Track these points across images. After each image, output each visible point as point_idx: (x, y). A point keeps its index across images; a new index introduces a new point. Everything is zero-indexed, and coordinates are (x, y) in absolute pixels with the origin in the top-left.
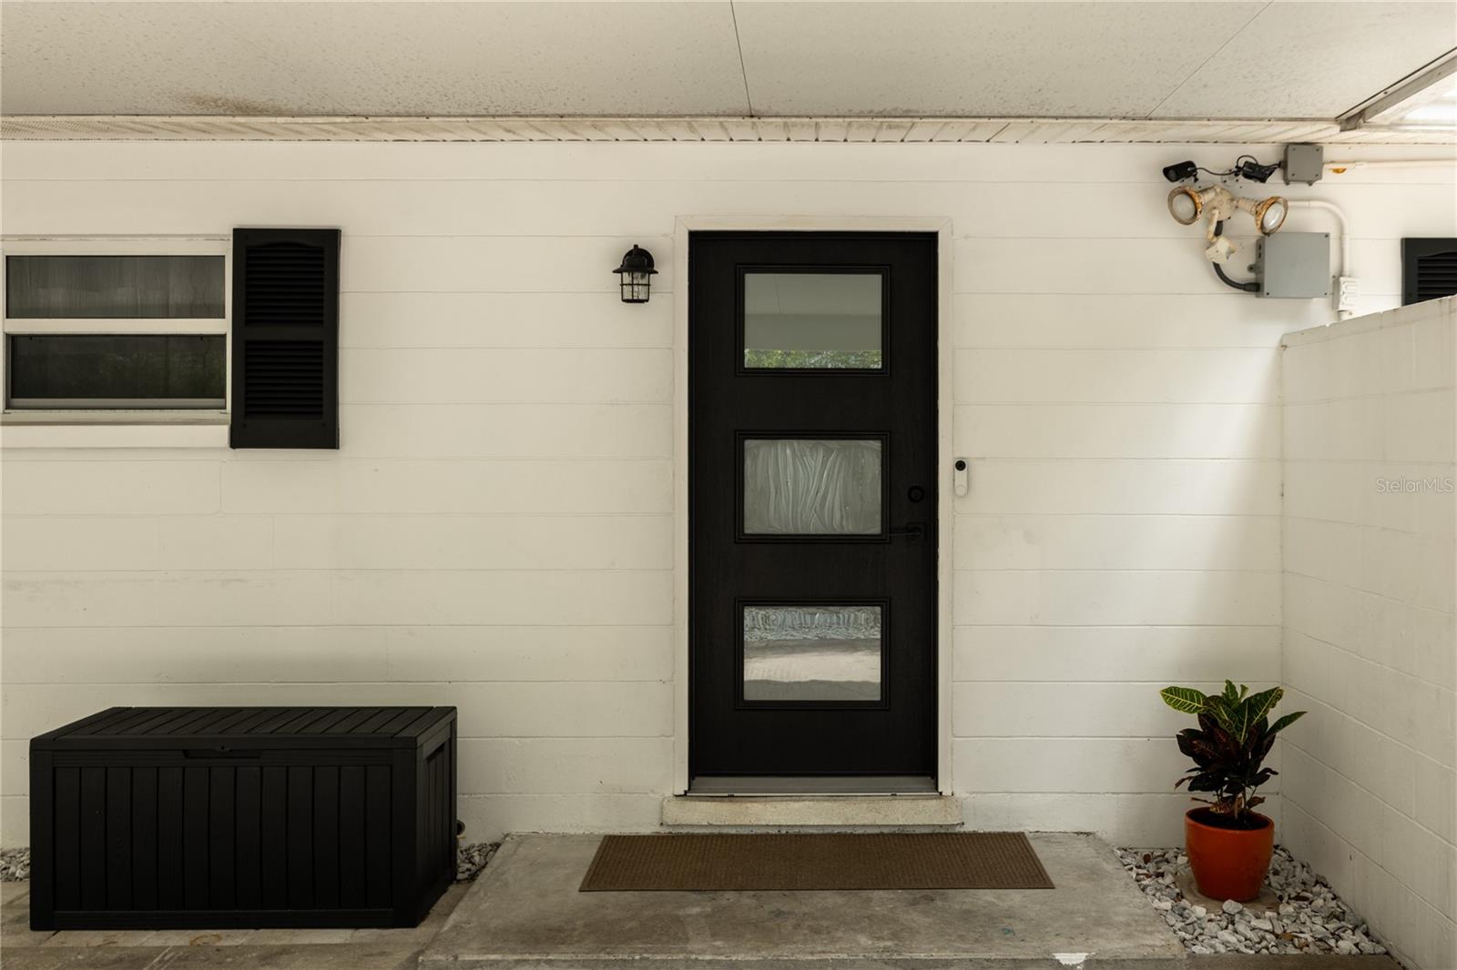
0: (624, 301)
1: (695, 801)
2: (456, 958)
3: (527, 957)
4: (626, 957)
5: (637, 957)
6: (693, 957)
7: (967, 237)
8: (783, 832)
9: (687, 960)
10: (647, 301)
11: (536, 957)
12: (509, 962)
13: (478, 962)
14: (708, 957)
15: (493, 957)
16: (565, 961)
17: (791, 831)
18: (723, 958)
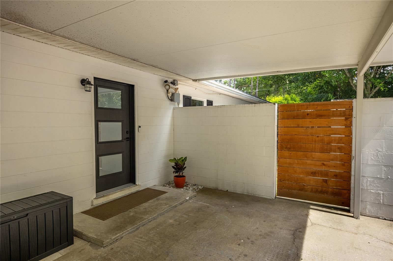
0: (85, 90)
1: (99, 198)
2: (111, 239)
3: (124, 232)
4: (139, 224)
5: (141, 223)
6: (149, 219)
7: (139, 87)
8: (114, 199)
9: (148, 220)
10: (90, 91)
11: (125, 231)
12: (121, 235)
13: (115, 238)
14: (151, 218)
15: (118, 235)
16: (130, 230)
17: (115, 199)
18: (152, 217)
